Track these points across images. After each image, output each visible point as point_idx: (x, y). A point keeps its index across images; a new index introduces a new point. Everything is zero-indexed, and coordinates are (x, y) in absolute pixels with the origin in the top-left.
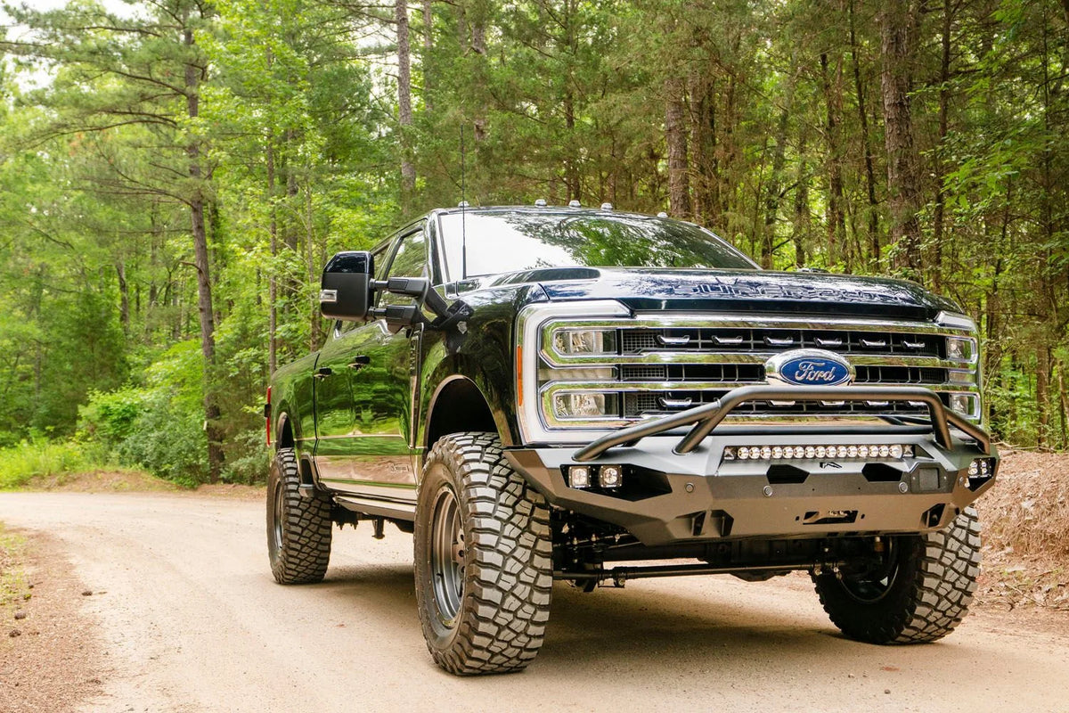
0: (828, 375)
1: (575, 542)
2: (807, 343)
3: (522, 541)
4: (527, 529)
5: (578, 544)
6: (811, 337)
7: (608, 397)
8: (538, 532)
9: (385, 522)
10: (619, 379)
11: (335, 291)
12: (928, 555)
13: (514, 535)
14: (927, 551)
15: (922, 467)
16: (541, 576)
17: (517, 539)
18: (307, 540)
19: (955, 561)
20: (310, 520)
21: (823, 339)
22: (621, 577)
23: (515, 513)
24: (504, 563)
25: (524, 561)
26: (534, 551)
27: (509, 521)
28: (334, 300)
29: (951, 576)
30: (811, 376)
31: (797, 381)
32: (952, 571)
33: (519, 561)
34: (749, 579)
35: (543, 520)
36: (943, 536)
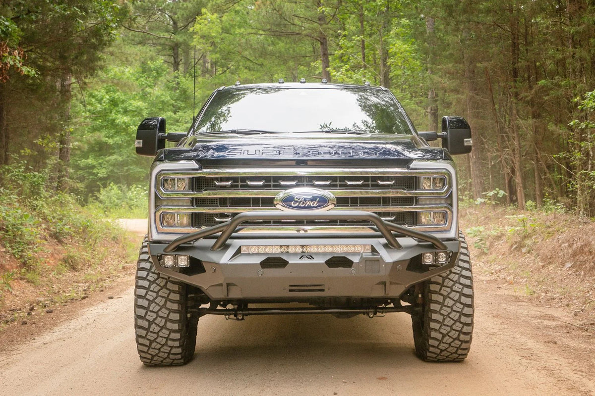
3: (160, 293)
4: (165, 286)
8: (171, 289)
12: (431, 308)
13: (156, 290)
14: (431, 306)
16: (171, 313)
17: (157, 293)
19: (450, 313)
23: (159, 277)
24: (149, 305)
25: (161, 305)
26: (167, 299)
27: (154, 282)
29: (448, 321)
31: (292, 206)
32: (449, 319)
33: (159, 305)
35: (175, 282)
36: (442, 297)
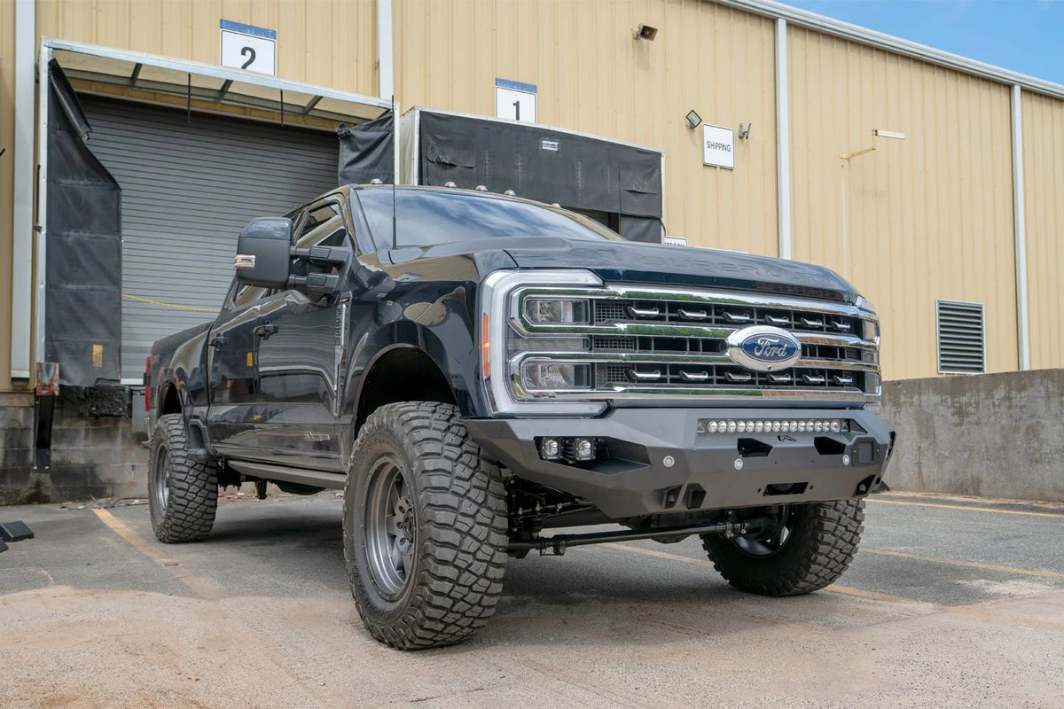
0: (781, 351)
1: (520, 513)
2: (761, 320)
5: (523, 514)
6: (763, 315)
7: (578, 368)
9: (268, 483)
10: (591, 349)
11: (254, 257)
15: (860, 441)
18: (194, 496)
20: (197, 477)
21: (774, 317)
22: (563, 545)
28: (252, 265)
30: (768, 352)
31: (756, 356)
34: (665, 542)
